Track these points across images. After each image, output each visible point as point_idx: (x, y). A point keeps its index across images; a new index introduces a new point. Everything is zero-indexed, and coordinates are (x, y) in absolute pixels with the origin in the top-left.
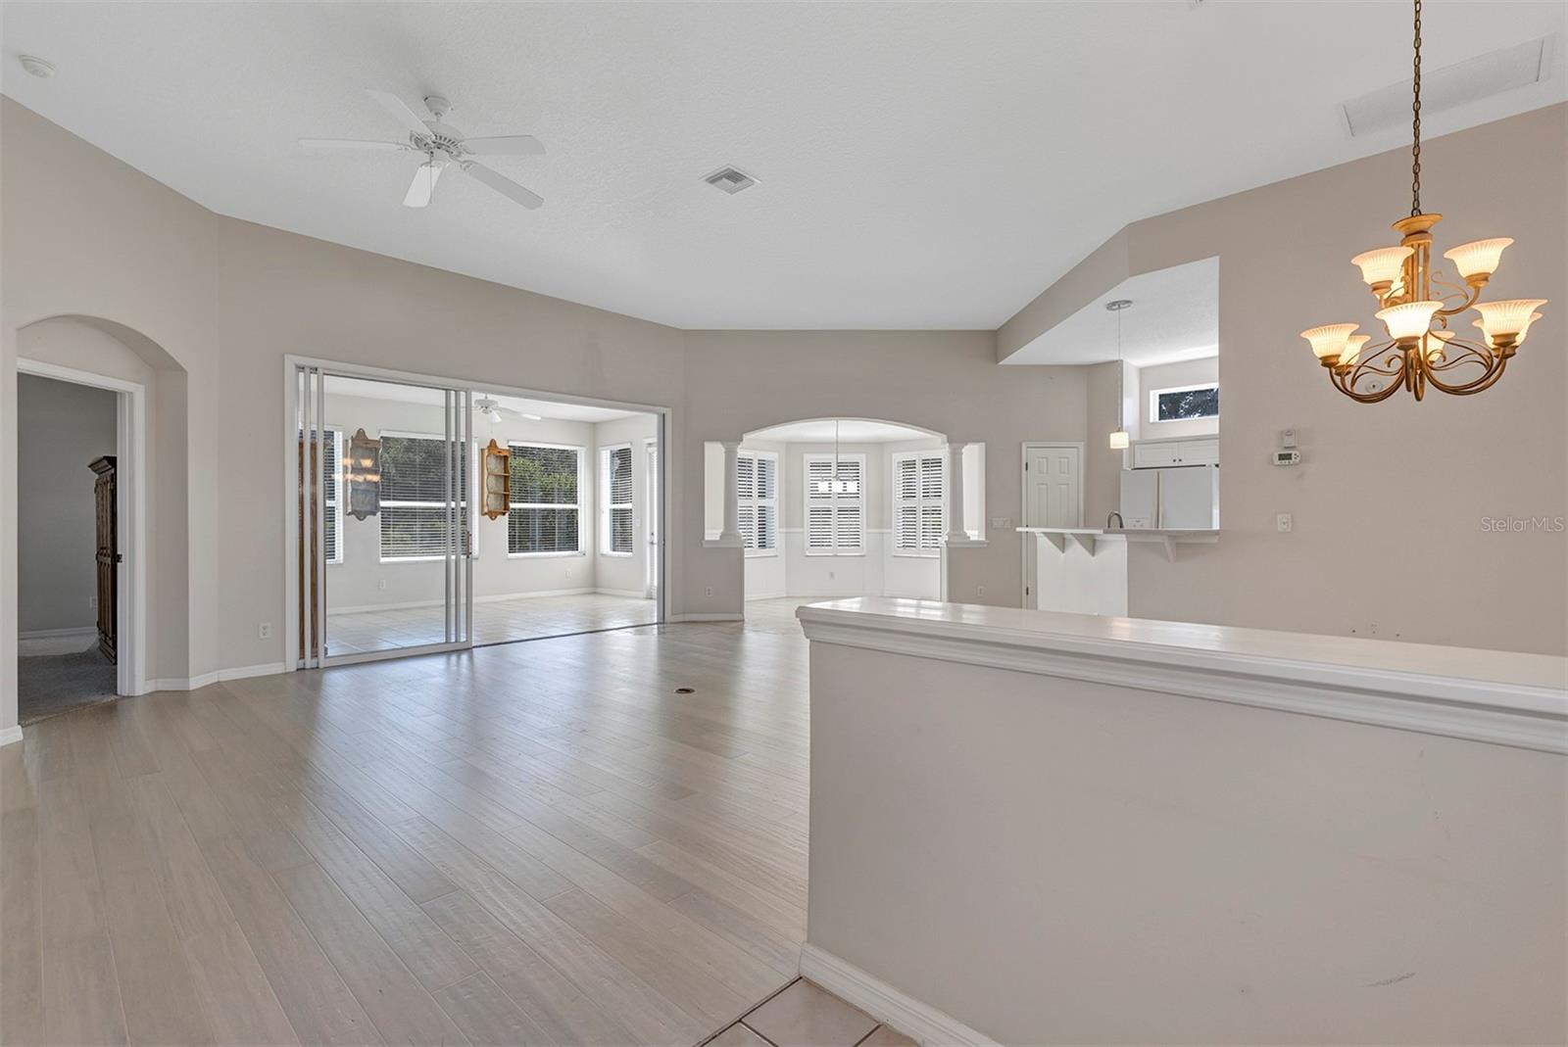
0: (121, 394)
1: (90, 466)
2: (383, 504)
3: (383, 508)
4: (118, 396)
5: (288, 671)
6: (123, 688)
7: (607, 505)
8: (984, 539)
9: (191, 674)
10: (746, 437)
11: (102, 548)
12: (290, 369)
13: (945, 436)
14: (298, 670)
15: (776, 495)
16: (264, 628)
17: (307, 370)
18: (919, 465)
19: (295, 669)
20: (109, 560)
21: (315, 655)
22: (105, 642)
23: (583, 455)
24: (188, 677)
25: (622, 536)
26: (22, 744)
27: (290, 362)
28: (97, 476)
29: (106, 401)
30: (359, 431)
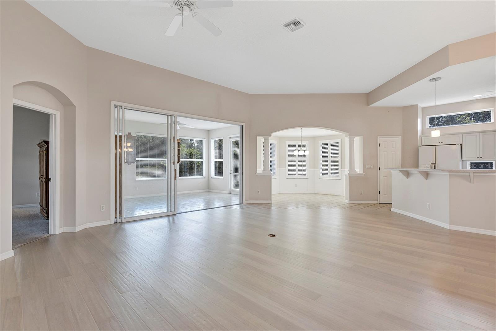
0: (51, 115)
1: (37, 145)
2: (137, 159)
3: (137, 160)
4: (50, 116)
5: (111, 224)
6: (51, 232)
7: (213, 159)
8: (362, 173)
9: (76, 226)
10: (273, 134)
11: (42, 175)
12: (112, 106)
13: (348, 134)
14: (115, 223)
15: (276, 156)
16: (103, 207)
17: (119, 107)
18: (329, 145)
19: (114, 223)
20: (44, 180)
21: (121, 217)
22: (43, 210)
23: (205, 142)
24: (75, 227)
25: (219, 171)
26: (14, 257)
27: (113, 103)
28: (40, 148)
29: (46, 118)
30: (129, 133)
